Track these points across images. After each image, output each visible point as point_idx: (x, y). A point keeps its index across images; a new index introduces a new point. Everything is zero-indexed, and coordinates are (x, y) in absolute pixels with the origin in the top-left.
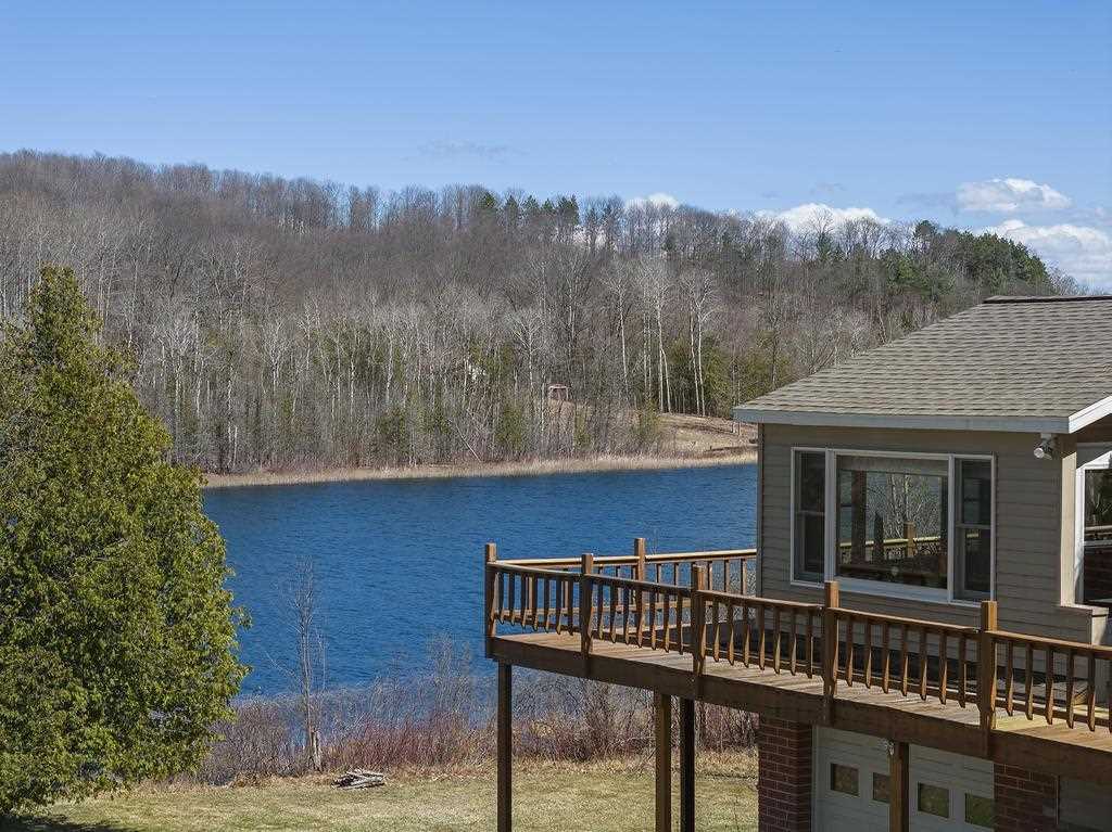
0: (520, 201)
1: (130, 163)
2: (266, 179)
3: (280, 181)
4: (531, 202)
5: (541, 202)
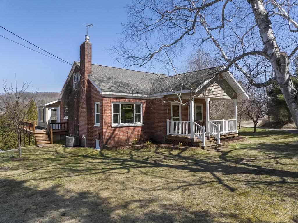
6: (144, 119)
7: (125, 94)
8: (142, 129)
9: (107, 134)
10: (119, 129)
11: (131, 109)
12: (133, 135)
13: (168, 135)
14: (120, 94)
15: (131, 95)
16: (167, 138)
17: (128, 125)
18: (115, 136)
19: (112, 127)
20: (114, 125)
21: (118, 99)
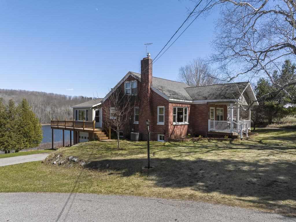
0: (86, 97)
1: (45, 92)
2: (60, 95)
3: (61, 95)
4: (87, 98)
5: (88, 97)
6: (189, 119)
7: (181, 101)
8: (188, 127)
9: (171, 130)
10: (177, 127)
11: (182, 111)
12: (183, 132)
13: (209, 131)
14: (178, 100)
15: (184, 101)
16: (208, 133)
17: (181, 123)
18: (174, 132)
19: (173, 125)
20: (174, 123)
21: (176, 104)
